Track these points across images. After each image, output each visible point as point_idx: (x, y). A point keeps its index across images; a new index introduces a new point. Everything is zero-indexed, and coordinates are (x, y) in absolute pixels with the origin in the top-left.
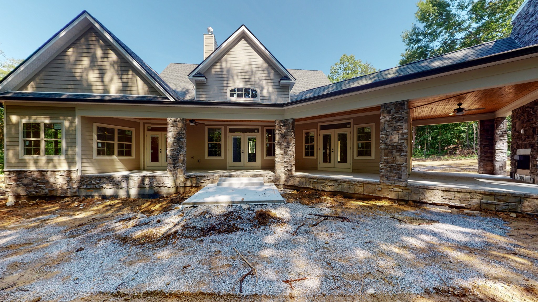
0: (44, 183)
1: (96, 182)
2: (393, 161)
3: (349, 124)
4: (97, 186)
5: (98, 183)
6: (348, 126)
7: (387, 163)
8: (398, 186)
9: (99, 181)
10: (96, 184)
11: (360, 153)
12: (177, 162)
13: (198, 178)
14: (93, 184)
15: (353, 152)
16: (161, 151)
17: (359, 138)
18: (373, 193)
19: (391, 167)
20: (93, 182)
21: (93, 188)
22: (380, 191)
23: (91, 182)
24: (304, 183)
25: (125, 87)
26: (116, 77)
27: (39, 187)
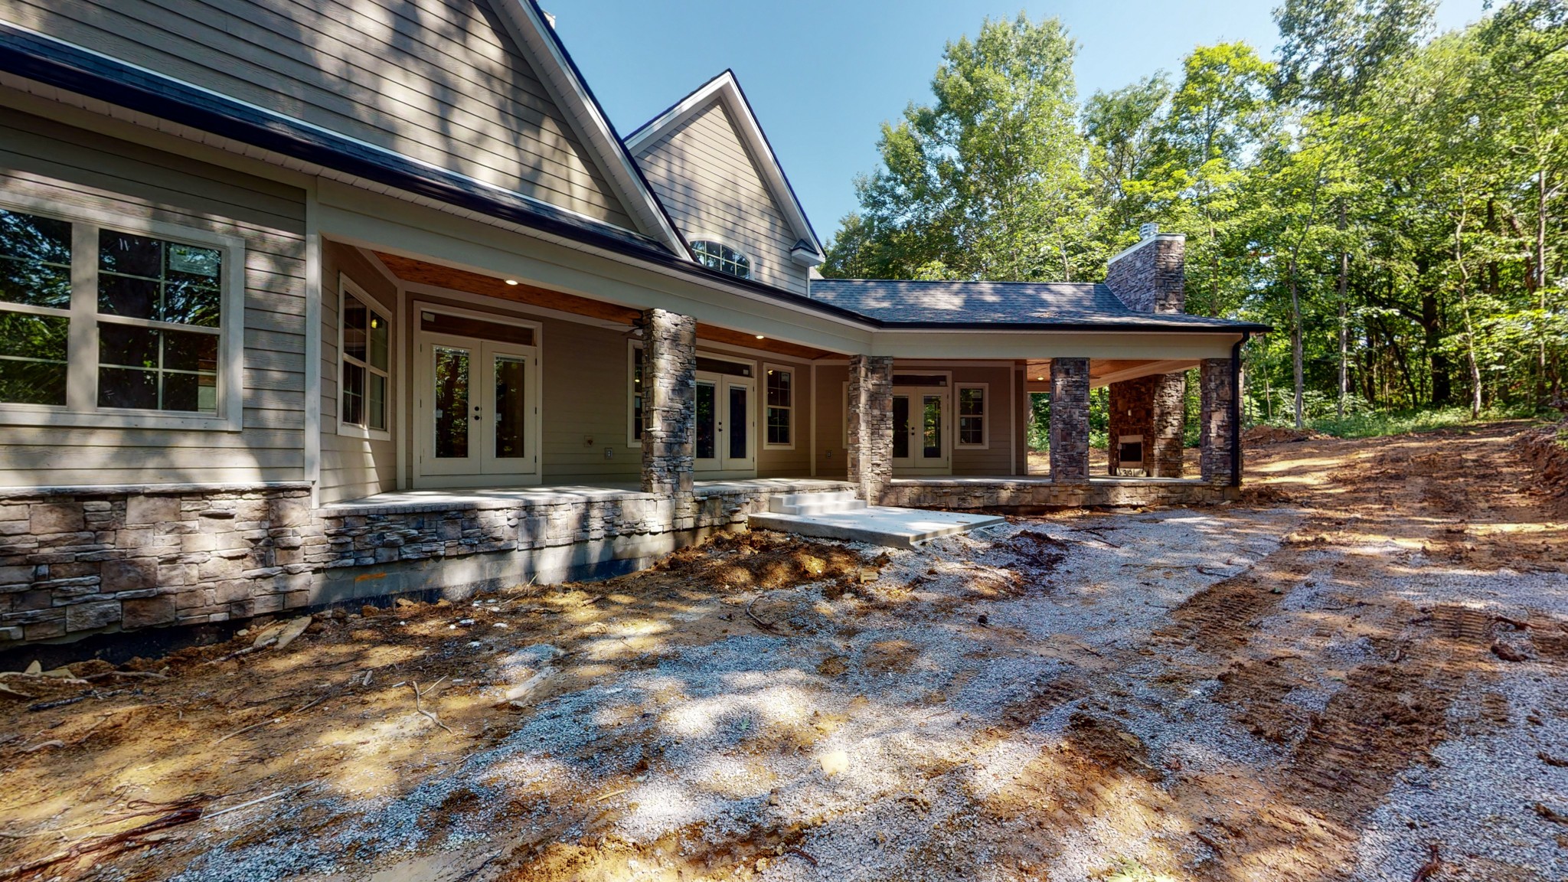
0: (96, 566)
1: (404, 536)
2: (1074, 447)
3: (944, 378)
4: (409, 553)
5: (410, 540)
6: (941, 383)
7: (1066, 451)
8: (1079, 487)
9: (415, 532)
10: (401, 541)
11: (965, 437)
12: (678, 452)
13: (726, 498)
14: (392, 545)
15: (953, 434)
16: (478, 413)
17: (964, 409)
18: (1046, 501)
19: (1071, 457)
20: (392, 537)
21: (389, 564)
22: (1056, 496)
23: (381, 536)
24: (922, 498)
25: (530, 178)
26: (497, 132)
27: (55, 587)
